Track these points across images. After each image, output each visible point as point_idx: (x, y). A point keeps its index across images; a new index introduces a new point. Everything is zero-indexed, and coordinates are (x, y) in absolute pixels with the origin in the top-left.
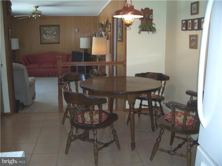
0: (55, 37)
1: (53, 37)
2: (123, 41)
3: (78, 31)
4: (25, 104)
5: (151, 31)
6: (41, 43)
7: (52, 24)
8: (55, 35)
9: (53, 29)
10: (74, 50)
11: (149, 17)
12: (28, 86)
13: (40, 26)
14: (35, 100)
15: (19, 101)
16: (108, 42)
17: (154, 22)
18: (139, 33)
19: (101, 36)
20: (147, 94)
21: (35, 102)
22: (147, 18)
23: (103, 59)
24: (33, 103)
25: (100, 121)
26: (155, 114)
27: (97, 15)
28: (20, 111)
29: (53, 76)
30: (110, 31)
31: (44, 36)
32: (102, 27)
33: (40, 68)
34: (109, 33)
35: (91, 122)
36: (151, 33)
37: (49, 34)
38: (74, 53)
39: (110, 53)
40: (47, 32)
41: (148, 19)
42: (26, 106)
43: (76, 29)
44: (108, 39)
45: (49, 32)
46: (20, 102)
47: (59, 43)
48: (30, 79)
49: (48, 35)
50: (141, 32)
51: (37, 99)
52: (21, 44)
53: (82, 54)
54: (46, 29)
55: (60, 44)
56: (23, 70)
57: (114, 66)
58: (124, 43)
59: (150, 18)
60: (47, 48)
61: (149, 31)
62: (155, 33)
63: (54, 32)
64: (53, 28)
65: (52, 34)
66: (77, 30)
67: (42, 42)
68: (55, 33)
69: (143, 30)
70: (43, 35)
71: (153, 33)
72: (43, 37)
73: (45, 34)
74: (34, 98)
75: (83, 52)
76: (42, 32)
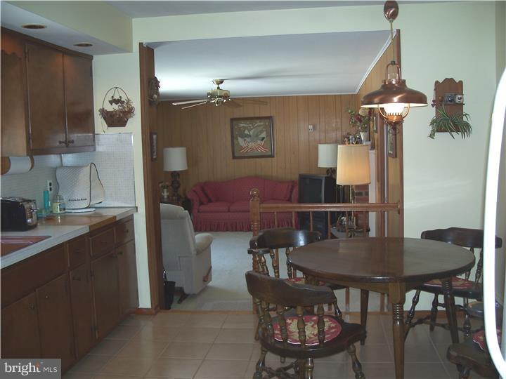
0: (263, 142)
1: (259, 142)
2: (396, 157)
3: (314, 128)
4: (186, 291)
5: (457, 131)
6: (234, 157)
7: (257, 115)
8: (263, 138)
9: (260, 125)
10: (304, 171)
11: (453, 100)
12: (193, 252)
13: (232, 120)
14: (210, 284)
15: (173, 283)
16: (373, 154)
17: (466, 110)
18: (432, 136)
19: (358, 141)
20: (443, 279)
21: (211, 287)
22: (449, 103)
23: (364, 194)
24: (205, 289)
25: (321, 341)
26: (465, 328)
27: (356, 93)
28: (175, 306)
30: (376, 132)
31: (240, 141)
32: (360, 121)
33: (229, 211)
34: (376, 136)
35: (300, 341)
36: (458, 136)
37: (250, 136)
38: (303, 178)
39: (378, 180)
40: (246, 132)
41: (452, 103)
42: (188, 295)
43: (309, 124)
44: (373, 147)
45: (251, 133)
46: (176, 285)
47: (272, 156)
48: (200, 237)
49: (248, 140)
50: (436, 134)
51: (215, 282)
52: (192, 159)
53: (321, 180)
54: (243, 127)
55: (273, 159)
56: (182, 218)
57: (368, 212)
58: (398, 159)
59: (457, 101)
60: (246, 168)
61: (452, 131)
62: (468, 136)
63: (261, 132)
64: (259, 123)
65: (257, 136)
66: (311, 127)
67: (236, 155)
68: (264, 135)
69: (440, 130)
70: (237, 139)
71: (463, 136)
72: (239, 143)
73: (244, 136)
74: (207, 278)
75: (324, 176)
76: (236, 133)
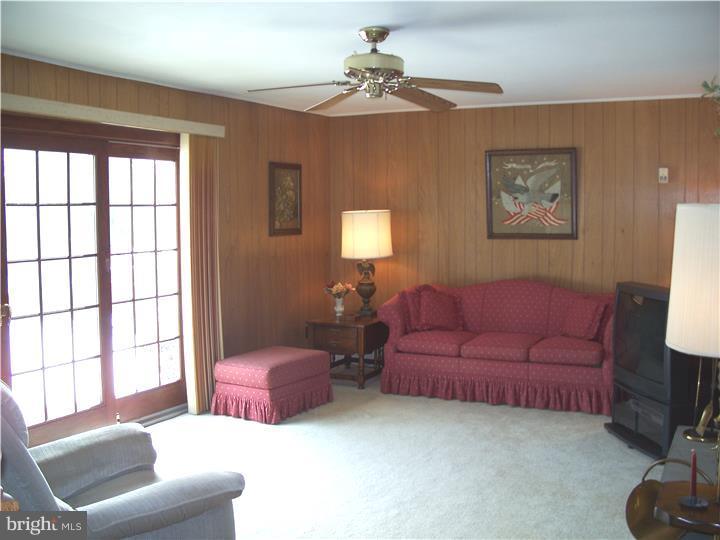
0: (554, 205)
1: (546, 204)
3: (672, 176)
6: (491, 236)
7: (544, 143)
8: (555, 196)
9: (549, 168)
13: (490, 154)
29: (523, 402)
31: (507, 202)
33: (460, 356)
37: (527, 190)
40: (519, 181)
43: (660, 166)
45: (530, 183)
47: (574, 237)
49: (522, 198)
54: (512, 169)
55: (576, 242)
63: (551, 182)
64: (546, 161)
65: (542, 190)
66: (664, 172)
68: (556, 188)
70: (499, 197)
72: (502, 205)
73: (513, 190)
76: (497, 183)
